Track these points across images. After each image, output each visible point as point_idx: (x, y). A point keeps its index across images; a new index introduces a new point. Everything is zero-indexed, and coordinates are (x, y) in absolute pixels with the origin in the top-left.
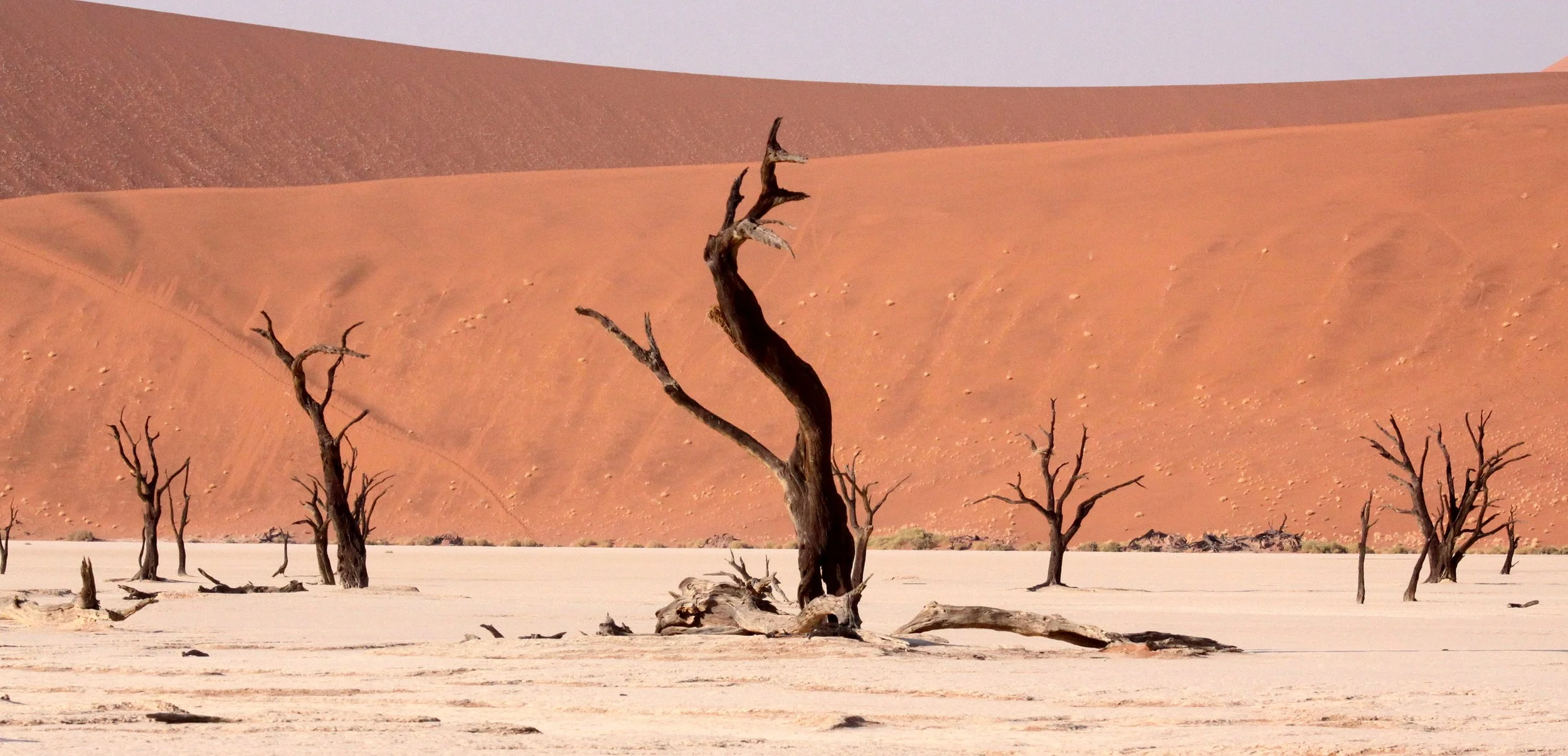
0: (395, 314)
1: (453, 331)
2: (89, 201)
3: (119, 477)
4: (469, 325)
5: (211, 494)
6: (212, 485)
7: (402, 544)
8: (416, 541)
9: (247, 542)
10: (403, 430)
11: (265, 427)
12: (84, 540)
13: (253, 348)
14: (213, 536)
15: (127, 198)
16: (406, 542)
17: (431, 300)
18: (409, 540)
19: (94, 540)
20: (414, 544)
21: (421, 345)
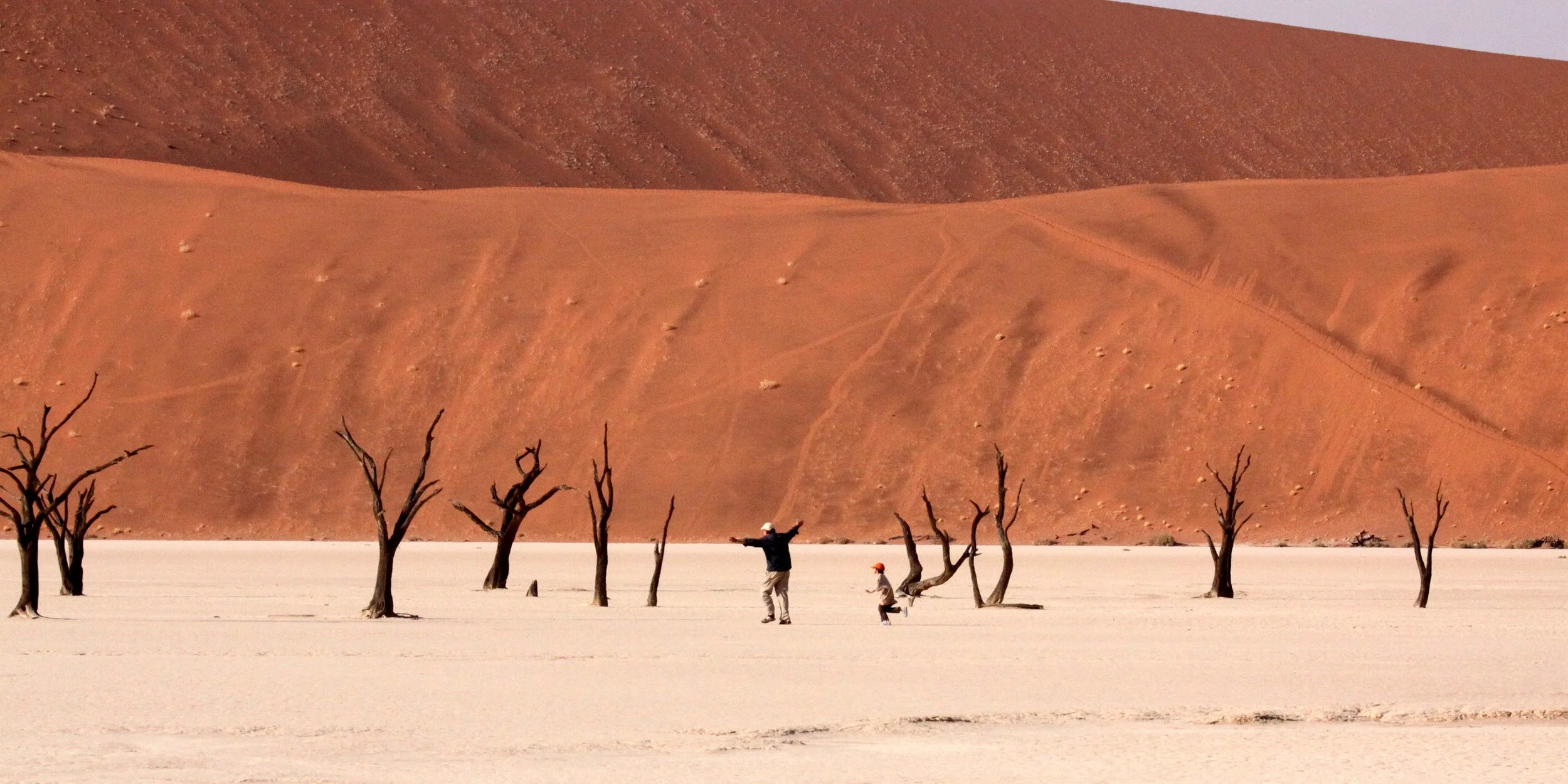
0: (1484, 308)
1: (1545, 326)
2: (1163, 194)
3: (1200, 479)
4: (1561, 319)
5: (1297, 498)
6: (1298, 487)
7: (1500, 547)
8: (1514, 544)
9: (1338, 546)
10: (1497, 429)
11: (1352, 426)
12: (1165, 544)
13: (1338, 344)
14: (1301, 540)
15: (1200, 190)
16: (1503, 545)
17: (1522, 294)
18: (1507, 542)
19: (1175, 544)
20: (1512, 547)
21: (1511, 340)
